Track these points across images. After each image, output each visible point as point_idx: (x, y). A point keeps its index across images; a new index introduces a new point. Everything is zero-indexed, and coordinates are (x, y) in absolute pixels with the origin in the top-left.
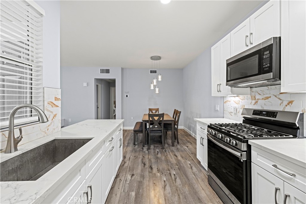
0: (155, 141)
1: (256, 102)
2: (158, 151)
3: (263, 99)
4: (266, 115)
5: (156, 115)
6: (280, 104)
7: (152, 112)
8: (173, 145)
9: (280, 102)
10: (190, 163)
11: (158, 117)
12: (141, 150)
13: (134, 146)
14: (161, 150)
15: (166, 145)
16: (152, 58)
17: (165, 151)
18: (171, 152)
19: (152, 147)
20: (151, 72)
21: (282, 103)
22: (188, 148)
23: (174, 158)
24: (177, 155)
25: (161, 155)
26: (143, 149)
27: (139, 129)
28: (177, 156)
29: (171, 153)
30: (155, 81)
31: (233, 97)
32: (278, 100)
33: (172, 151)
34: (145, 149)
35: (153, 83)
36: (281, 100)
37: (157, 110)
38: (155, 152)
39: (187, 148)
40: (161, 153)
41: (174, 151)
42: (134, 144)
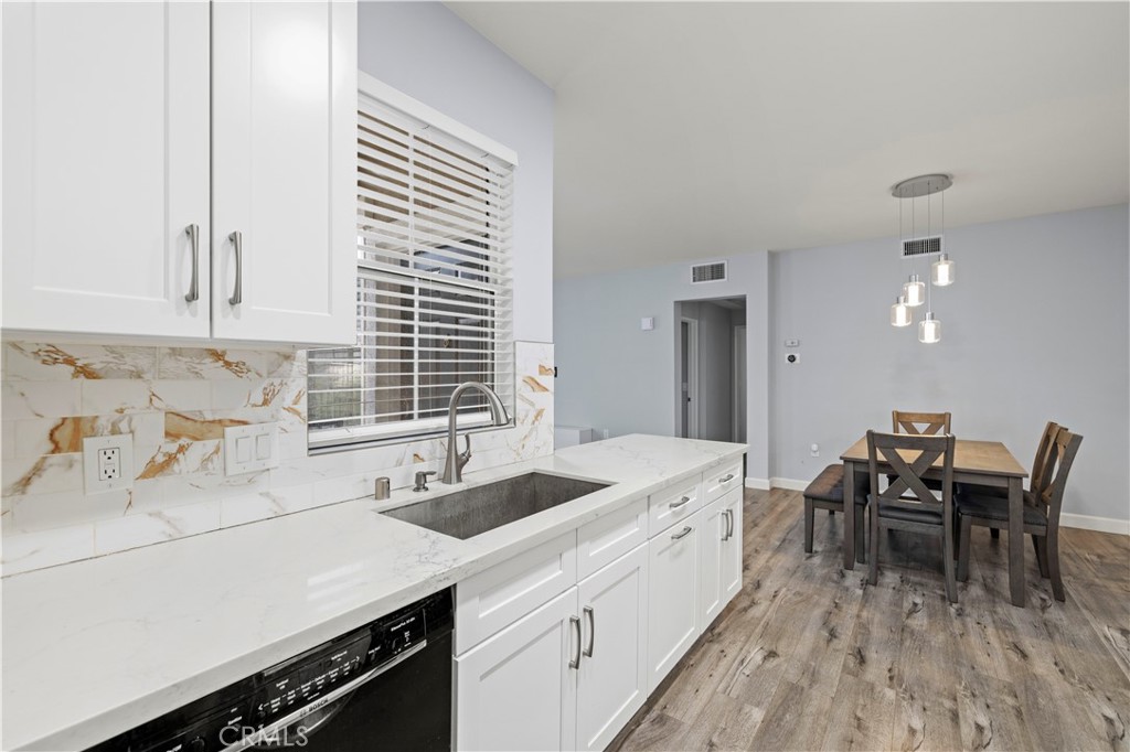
0: (915, 560)
2: (915, 605)
7: (911, 429)
8: (1019, 600)
12: (835, 577)
13: (808, 554)
14: (938, 603)
15: (975, 591)
16: (900, 190)
17: (960, 613)
18: (996, 628)
19: (891, 578)
20: (910, 248)
23: (1008, 659)
24: (1030, 650)
25: (930, 624)
26: (843, 576)
27: (831, 493)
28: (1024, 656)
29: (990, 630)
30: (914, 293)
33: (1004, 626)
34: (853, 579)
35: (906, 300)
37: (942, 420)
38: (898, 604)
40: (930, 616)
41: (1012, 628)
42: (809, 549)
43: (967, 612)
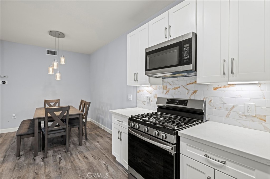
0: (55, 144)
1: (168, 92)
2: (60, 158)
3: (173, 89)
4: (178, 104)
5: (58, 110)
6: (187, 93)
7: (50, 106)
8: (81, 144)
9: (187, 91)
10: (105, 163)
11: (61, 112)
12: (32, 162)
13: (18, 158)
14: (65, 154)
15: (72, 146)
16: (51, 33)
17: (71, 154)
18: (79, 154)
19: (50, 153)
20: (49, 52)
21: (189, 92)
22: (99, 144)
23: (85, 161)
24: (87, 156)
25: (66, 162)
26: (34, 160)
27: (28, 132)
28: (87, 158)
29: (79, 155)
30: (55, 64)
31: (147, 87)
32: (186, 89)
33: (81, 152)
34: (39, 159)
35: (53, 66)
36: (188, 90)
37: (57, 101)
38: (55, 161)
39: (97, 143)
40: (65, 160)
41: (82, 152)
42: (18, 155)
43: (72, 153)
